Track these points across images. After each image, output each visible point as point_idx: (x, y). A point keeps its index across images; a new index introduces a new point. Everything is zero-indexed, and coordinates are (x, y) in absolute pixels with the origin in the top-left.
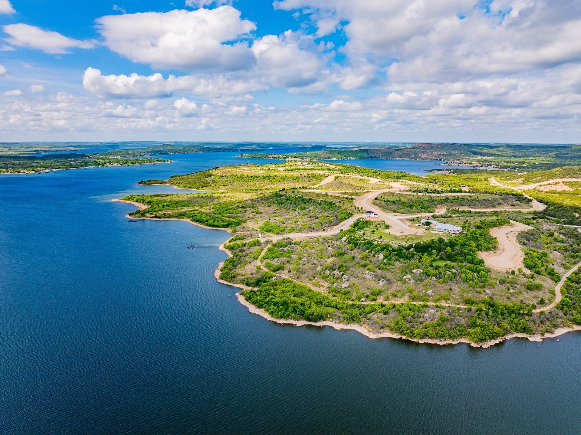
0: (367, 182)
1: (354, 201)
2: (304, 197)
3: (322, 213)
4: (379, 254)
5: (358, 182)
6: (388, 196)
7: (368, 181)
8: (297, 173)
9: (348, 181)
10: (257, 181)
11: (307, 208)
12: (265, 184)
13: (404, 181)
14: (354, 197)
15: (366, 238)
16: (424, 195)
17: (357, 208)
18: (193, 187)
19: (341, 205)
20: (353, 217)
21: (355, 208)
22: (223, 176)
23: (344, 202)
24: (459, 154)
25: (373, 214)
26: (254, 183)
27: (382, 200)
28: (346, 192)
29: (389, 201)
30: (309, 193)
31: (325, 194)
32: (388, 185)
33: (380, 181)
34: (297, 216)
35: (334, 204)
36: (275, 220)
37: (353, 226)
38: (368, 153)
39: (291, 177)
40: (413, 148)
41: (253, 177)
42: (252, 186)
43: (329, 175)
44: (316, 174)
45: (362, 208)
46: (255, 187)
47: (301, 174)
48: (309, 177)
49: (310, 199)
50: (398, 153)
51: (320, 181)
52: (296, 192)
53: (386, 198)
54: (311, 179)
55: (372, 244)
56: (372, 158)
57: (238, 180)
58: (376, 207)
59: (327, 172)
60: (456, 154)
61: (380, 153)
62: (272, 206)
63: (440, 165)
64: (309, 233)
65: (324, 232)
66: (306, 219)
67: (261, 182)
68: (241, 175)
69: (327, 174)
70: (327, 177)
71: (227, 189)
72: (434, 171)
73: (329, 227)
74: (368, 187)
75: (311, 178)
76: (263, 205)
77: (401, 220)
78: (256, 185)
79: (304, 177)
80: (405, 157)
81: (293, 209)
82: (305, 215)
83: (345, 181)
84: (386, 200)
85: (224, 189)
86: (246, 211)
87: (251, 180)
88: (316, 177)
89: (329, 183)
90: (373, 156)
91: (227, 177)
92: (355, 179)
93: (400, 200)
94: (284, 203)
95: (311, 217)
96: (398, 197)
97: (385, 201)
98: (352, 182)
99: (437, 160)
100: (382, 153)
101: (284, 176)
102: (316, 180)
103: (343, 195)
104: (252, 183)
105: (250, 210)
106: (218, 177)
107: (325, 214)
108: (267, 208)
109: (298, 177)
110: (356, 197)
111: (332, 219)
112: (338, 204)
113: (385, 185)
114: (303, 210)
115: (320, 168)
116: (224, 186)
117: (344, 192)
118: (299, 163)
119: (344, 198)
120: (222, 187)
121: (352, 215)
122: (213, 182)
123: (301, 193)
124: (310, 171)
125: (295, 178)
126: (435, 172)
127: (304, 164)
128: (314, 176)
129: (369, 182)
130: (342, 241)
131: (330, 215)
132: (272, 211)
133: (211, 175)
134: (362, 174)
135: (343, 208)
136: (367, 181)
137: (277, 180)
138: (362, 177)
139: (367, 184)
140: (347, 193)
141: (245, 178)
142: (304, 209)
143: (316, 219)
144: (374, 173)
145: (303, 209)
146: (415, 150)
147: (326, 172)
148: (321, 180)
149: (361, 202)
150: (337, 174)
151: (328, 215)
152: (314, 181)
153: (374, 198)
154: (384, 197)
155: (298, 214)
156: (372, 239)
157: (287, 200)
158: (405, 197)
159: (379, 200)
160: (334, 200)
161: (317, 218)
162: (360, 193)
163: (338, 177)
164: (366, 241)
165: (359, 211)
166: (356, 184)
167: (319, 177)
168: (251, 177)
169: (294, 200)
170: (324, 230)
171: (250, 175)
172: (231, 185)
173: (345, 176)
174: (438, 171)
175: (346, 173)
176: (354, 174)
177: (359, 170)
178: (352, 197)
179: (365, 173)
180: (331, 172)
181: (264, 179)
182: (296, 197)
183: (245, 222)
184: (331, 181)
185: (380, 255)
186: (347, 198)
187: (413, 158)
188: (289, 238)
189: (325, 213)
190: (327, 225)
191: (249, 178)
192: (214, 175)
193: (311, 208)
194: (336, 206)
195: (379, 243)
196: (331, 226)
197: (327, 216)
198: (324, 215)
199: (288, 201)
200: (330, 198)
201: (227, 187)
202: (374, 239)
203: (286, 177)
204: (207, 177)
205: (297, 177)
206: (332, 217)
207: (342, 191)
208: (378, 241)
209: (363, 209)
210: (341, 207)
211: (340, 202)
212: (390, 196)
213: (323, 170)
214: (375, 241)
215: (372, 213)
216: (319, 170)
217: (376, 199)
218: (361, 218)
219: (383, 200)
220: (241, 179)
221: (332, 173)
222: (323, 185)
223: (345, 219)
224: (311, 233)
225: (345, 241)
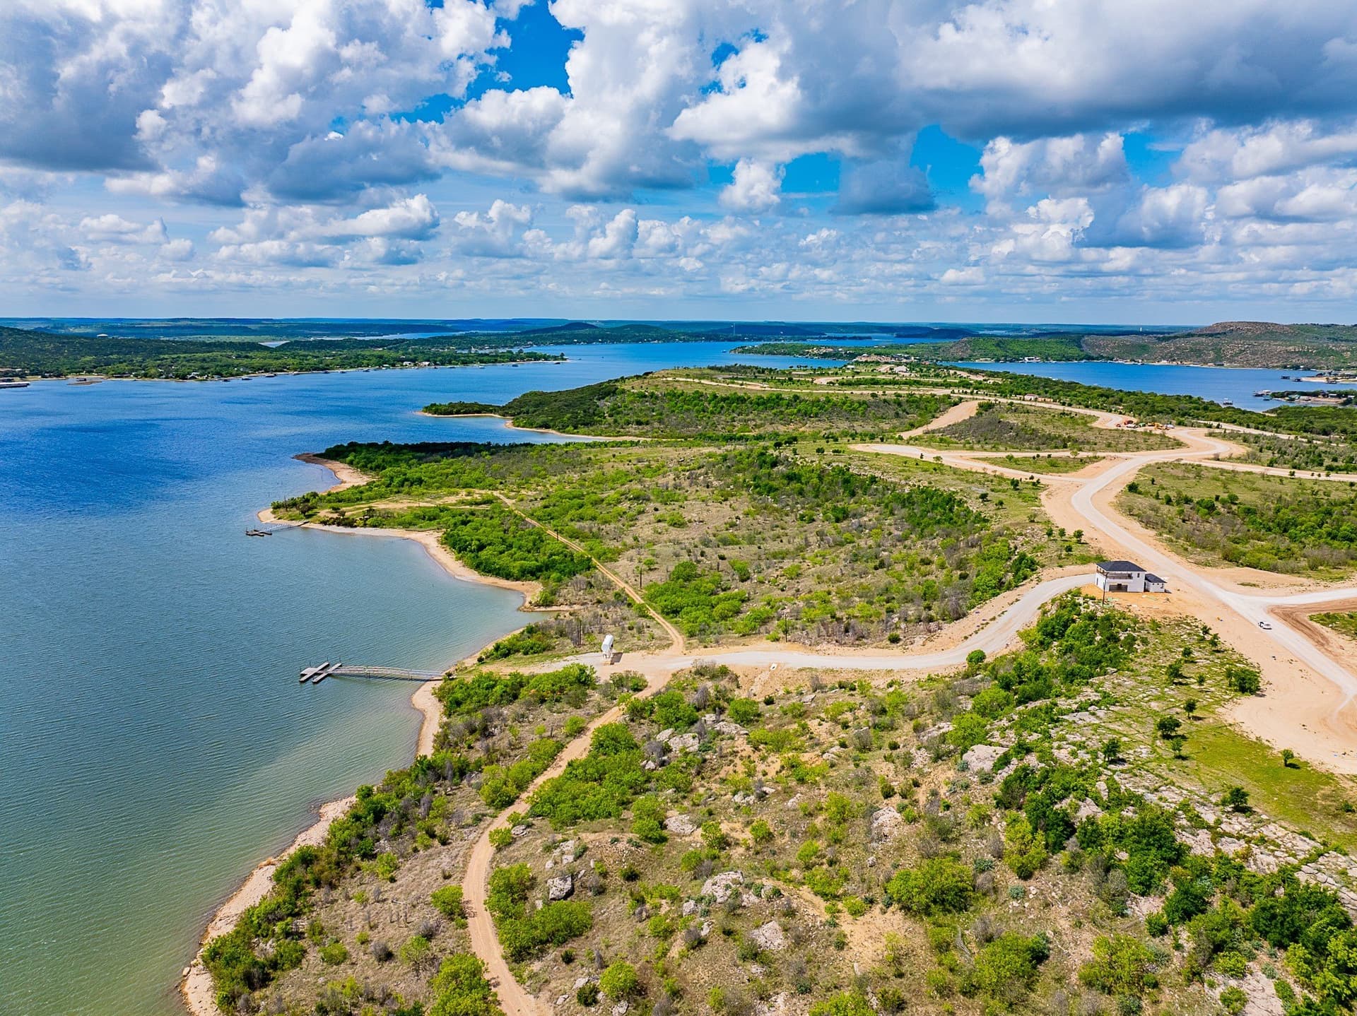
0: (1085, 423)
1: (1043, 495)
2: (853, 471)
3: (908, 543)
4: (1240, 974)
5: (1057, 424)
6: (1178, 478)
7: (1088, 420)
8: (865, 392)
9: (1023, 417)
10: (738, 411)
11: (855, 516)
12: (759, 422)
13: (1215, 424)
14: (1044, 479)
15: (1127, 785)
16: (1323, 477)
17: (1056, 533)
18: (551, 424)
19: (988, 510)
20: (1039, 580)
21: (1049, 534)
22: (645, 396)
23: (1002, 496)
24: (1352, 352)
25: (1143, 575)
26: (729, 419)
27: (1157, 497)
28: (1010, 458)
29: (1188, 501)
30: (877, 454)
31: (932, 460)
32: (1163, 436)
33: (1130, 422)
34: (808, 544)
35: (960, 503)
36: (722, 558)
37: (1040, 637)
38: (1080, 346)
39: (844, 403)
40: (1211, 335)
41: (727, 398)
42: (719, 427)
43: (961, 399)
44: (921, 396)
45: (1079, 534)
46: (731, 428)
47: (874, 395)
48: (900, 404)
49: (873, 480)
50: (1166, 348)
51: (933, 417)
52: (828, 452)
53: (1172, 488)
54: (904, 411)
55: (1177, 856)
56: (1089, 358)
57: (686, 407)
58: (1136, 525)
59: (956, 391)
60: (1344, 351)
61: (1113, 348)
62: (732, 500)
63: (1299, 380)
64: (824, 646)
65: (896, 649)
66: (837, 564)
67: (751, 416)
68: (697, 392)
69: (955, 397)
70: (956, 404)
71: (644, 434)
72: (1293, 397)
73: (922, 626)
74: (1092, 439)
75: (905, 406)
76: (705, 493)
77: (1290, 616)
78: (735, 423)
79: (882, 404)
80: (1187, 358)
81: (802, 517)
82: (841, 544)
83: (1012, 419)
84: (1172, 494)
85: (637, 432)
86: (640, 513)
87: (722, 408)
88: (923, 406)
89: (959, 424)
90: (1095, 356)
91: (657, 398)
92: (1043, 412)
93: (1233, 500)
94: (777, 489)
95: (855, 558)
96: (1219, 484)
97: (1169, 501)
98: (1034, 423)
99: (1285, 367)
100: (1119, 346)
101: (823, 399)
102: (920, 415)
103: (1000, 470)
104: (723, 418)
105: (656, 510)
106: (631, 398)
107: (919, 549)
108: (714, 508)
109: (864, 403)
110: (1049, 477)
111: (942, 575)
112: (974, 506)
113: (1150, 434)
114: (838, 520)
115: (939, 380)
116: (639, 423)
117: (1004, 455)
118: (884, 368)
119: (1001, 478)
120: (632, 428)
121: (1032, 565)
122: (614, 411)
123: (844, 457)
124: (904, 387)
125: (856, 405)
126: (1293, 400)
127: (897, 369)
128: (914, 402)
129: (1095, 425)
130: (965, 768)
131: (935, 558)
132: (727, 520)
133: (614, 393)
134: (1064, 399)
135: (994, 527)
136: (1086, 421)
137: (799, 411)
138: (1067, 408)
139: (1086, 429)
140: (1016, 461)
141: (706, 404)
142: (843, 515)
143: (876, 568)
144: (1104, 398)
145: (840, 516)
146: (1215, 340)
147: (953, 392)
148: (937, 415)
149: (1073, 501)
150: (987, 398)
151: (927, 554)
152: (914, 417)
153: (1123, 487)
154: (1164, 483)
155: (813, 539)
156: (1172, 798)
157: (791, 478)
158: (1249, 485)
159: (1146, 494)
160: (963, 486)
161: (882, 565)
162: (1066, 461)
163: (990, 406)
164: (1128, 813)
165: (1069, 549)
166: (1048, 430)
167: (932, 406)
168: (724, 399)
169: (815, 480)
170: (895, 640)
171: (721, 394)
172: (660, 421)
173: (1011, 404)
174: (1305, 397)
175: (1016, 394)
176: (1040, 399)
177: (1057, 388)
178: (1037, 476)
179: (1075, 396)
180: (969, 391)
181: (761, 407)
182: (823, 471)
183: (611, 560)
184: (967, 418)
185: (1247, 986)
186: (1015, 484)
187: (1212, 361)
188: (724, 672)
189: (919, 544)
190: (912, 611)
191: (718, 402)
192: (623, 392)
193: (871, 515)
194: (968, 512)
195: (1231, 848)
196: (931, 620)
197: (927, 562)
198: (912, 552)
199: (795, 485)
200: (949, 478)
201: (648, 428)
202: (1185, 807)
203: (829, 401)
204: (603, 398)
205: (860, 404)
206: (942, 567)
207: (998, 450)
208: (1217, 835)
209: (1083, 539)
210: (986, 521)
211: (984, 497)
212: (1184, 478)
213: (948, 386)
214: (1197, 823)
215: (1134, 574)
216: (936, 385)
217: (1133, 488)
218: (1078, 594)
219: (1162, 494)
220: (695, 406)
221: (972, 393)
222: (939, 431)
223: (1001, 586)
224: (832, 647)
225: (986, 779)
